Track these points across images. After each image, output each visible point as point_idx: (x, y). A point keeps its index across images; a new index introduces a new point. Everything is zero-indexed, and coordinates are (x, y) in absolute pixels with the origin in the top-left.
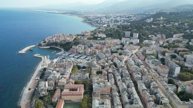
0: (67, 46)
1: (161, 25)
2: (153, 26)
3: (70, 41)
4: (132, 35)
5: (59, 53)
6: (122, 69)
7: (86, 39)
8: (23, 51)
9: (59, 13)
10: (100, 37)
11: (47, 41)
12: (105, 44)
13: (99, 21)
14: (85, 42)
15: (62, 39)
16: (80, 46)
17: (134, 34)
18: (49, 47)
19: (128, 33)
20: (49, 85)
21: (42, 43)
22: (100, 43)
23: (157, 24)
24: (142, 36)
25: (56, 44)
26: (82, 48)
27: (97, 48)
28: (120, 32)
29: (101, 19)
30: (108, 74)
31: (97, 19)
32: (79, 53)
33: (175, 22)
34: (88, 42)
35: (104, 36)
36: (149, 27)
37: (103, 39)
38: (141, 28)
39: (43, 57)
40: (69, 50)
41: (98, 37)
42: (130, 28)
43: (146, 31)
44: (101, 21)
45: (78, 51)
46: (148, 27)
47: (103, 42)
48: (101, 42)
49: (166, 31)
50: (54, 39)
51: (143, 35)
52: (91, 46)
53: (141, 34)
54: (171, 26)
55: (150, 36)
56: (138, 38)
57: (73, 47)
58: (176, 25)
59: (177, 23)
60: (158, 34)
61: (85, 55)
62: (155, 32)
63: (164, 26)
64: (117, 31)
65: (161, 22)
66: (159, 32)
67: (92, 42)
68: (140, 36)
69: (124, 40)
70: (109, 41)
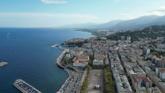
0: (80, 44)
1: (150, 32)
2: (143, 33)
3: (82, 42)
5: (75, 48)
7: (92, 40)
8: (53, 46)
10: (102, 39)
11: (67, 42)
12: (105, 43)
13: (104, 34)
14: (92, 42)
15: (76, 41)
16: (88, 44)
17: (127, 38)
18: (68, 45)
19: (123, 37)
20: (70, 56)
21: (64, 43)
22: (102, 42)
23: (146, 31)
24: (133, 39)
25: (73, 43)
26: (89, 45)
27: (99, 45)
28: (117, 37)
29: (106, 33)
30: (104, 54)
31: (103, 33)
32: (88, 48)
33: (161, 30)
34: (94, 42)
35: (106, 39)
36: (140, 33)
37: (105, 40)
38: (134, 34)
39: (65, 49)
40: (81, 46)
41: (101, 39)
42: (125, 34)
43: (137, 36)
44: (106, 34)
45: (87, 46)
46: (139, 34)
47: (105, 41)
48: (102, 41)
49: (153, 36)
50: (72, 41)
51: (134, 38)
52: (96, 43)
53: (133, 37)
54: (158, 33)
55: (139, 39)
57: (84, 44)
58: (162, 33)
59: (164, 31)
60: (146, 37)
61: (91, 49)
62: (144, 36)
63: (152, 33)
64: (115, 36)
65: (151, 30)
66: (147, 36)
67: (96, 41)
68: (132, 39)
69: (119, 41)
70: (108, 41)
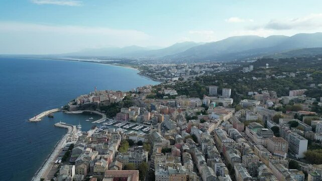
0: (111, 110)
1: (268, 77)
2: (254, 78)
3: (116, 102)
4: (220, 92)
5: (98, 121)
6: (206, 144)
7: (143, 97)
8: (38, 118)
9: (101, 62)
10: (167, 95)
11: (79, 102)
12: (176, 106)
13: (166, 73)
14: (142, 102)
15: (104, 98)
16: (133, 109)
17: (224, 90)
18: (81, 112)
19: (213, 89)
20: (76, 173)
21: (70, 105)
22: (167, 104)
23: (260, 74)
24: (236, 93)
25: (93, 106)
26: (137, 112)
27: (162, 112)
28: (201, 88)
29: (170, 70)
30: (181, 154)
31: (163, 71)
32: (132, 121)
33: (290, 72)
34: (148, 102)
35: (175, 93)
36: (249, 79)
37: (173, 97)
38: (235, 81)
39: (70, 128)
40: (115, 115)
41: (164, 95)
42: (216, 81)
43: (243, 86)
44: (169, 73)
45: (130, 117)
46: (247, 80)
47: (174, 101)
48: (169, 101)
49: (277, 86)
50: (91, 98)
51: (238, 92)
52: (153, 108)
53: (235, 90)
54: (285, 78)
55: (250, 93)
56: (232, 97)
57: (122, 110)
58: (292, 77)
59: (294, 74)
60: (263, 90)
61: (142, 123)
62: (259, 86)
63: (273, 78)
64: (195, 84)
65: (268, 72)
66: (264, 87)
67: (154, 102)
68: (235, 94)
69: (207, 100)
70: (182, 100)
